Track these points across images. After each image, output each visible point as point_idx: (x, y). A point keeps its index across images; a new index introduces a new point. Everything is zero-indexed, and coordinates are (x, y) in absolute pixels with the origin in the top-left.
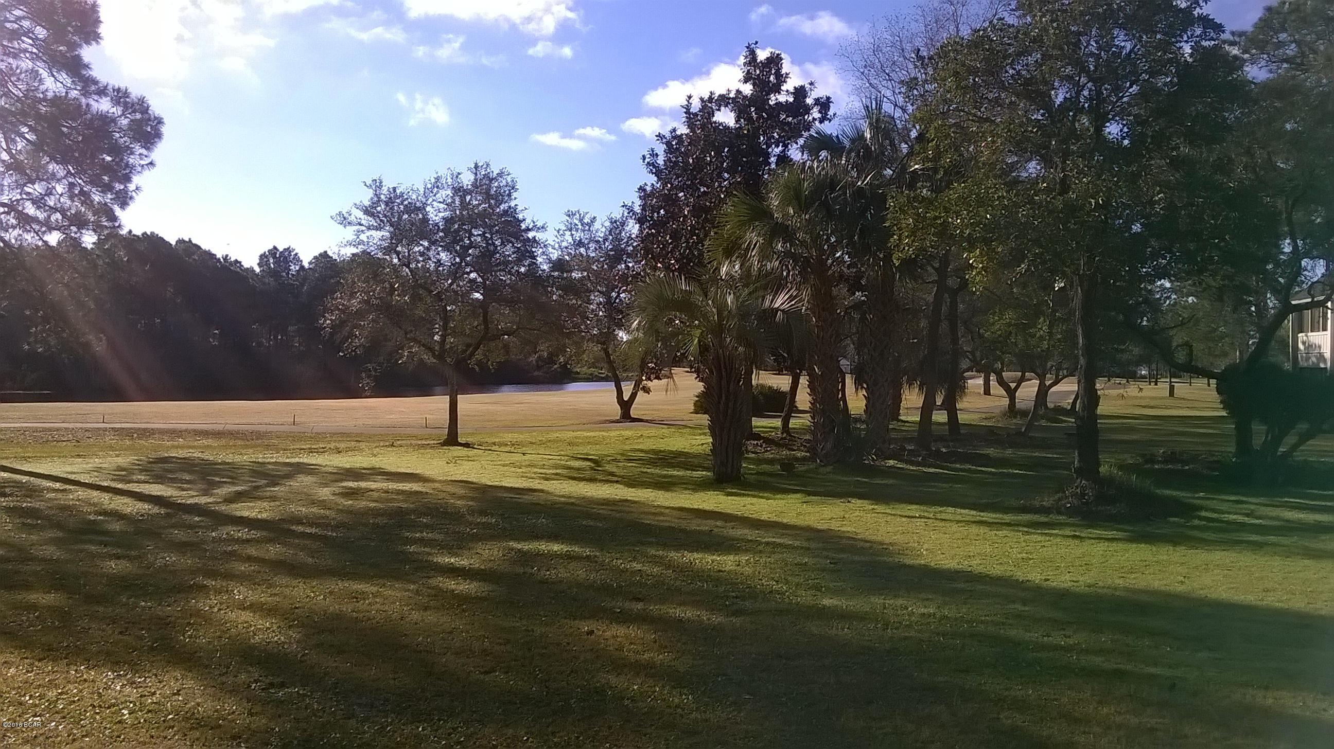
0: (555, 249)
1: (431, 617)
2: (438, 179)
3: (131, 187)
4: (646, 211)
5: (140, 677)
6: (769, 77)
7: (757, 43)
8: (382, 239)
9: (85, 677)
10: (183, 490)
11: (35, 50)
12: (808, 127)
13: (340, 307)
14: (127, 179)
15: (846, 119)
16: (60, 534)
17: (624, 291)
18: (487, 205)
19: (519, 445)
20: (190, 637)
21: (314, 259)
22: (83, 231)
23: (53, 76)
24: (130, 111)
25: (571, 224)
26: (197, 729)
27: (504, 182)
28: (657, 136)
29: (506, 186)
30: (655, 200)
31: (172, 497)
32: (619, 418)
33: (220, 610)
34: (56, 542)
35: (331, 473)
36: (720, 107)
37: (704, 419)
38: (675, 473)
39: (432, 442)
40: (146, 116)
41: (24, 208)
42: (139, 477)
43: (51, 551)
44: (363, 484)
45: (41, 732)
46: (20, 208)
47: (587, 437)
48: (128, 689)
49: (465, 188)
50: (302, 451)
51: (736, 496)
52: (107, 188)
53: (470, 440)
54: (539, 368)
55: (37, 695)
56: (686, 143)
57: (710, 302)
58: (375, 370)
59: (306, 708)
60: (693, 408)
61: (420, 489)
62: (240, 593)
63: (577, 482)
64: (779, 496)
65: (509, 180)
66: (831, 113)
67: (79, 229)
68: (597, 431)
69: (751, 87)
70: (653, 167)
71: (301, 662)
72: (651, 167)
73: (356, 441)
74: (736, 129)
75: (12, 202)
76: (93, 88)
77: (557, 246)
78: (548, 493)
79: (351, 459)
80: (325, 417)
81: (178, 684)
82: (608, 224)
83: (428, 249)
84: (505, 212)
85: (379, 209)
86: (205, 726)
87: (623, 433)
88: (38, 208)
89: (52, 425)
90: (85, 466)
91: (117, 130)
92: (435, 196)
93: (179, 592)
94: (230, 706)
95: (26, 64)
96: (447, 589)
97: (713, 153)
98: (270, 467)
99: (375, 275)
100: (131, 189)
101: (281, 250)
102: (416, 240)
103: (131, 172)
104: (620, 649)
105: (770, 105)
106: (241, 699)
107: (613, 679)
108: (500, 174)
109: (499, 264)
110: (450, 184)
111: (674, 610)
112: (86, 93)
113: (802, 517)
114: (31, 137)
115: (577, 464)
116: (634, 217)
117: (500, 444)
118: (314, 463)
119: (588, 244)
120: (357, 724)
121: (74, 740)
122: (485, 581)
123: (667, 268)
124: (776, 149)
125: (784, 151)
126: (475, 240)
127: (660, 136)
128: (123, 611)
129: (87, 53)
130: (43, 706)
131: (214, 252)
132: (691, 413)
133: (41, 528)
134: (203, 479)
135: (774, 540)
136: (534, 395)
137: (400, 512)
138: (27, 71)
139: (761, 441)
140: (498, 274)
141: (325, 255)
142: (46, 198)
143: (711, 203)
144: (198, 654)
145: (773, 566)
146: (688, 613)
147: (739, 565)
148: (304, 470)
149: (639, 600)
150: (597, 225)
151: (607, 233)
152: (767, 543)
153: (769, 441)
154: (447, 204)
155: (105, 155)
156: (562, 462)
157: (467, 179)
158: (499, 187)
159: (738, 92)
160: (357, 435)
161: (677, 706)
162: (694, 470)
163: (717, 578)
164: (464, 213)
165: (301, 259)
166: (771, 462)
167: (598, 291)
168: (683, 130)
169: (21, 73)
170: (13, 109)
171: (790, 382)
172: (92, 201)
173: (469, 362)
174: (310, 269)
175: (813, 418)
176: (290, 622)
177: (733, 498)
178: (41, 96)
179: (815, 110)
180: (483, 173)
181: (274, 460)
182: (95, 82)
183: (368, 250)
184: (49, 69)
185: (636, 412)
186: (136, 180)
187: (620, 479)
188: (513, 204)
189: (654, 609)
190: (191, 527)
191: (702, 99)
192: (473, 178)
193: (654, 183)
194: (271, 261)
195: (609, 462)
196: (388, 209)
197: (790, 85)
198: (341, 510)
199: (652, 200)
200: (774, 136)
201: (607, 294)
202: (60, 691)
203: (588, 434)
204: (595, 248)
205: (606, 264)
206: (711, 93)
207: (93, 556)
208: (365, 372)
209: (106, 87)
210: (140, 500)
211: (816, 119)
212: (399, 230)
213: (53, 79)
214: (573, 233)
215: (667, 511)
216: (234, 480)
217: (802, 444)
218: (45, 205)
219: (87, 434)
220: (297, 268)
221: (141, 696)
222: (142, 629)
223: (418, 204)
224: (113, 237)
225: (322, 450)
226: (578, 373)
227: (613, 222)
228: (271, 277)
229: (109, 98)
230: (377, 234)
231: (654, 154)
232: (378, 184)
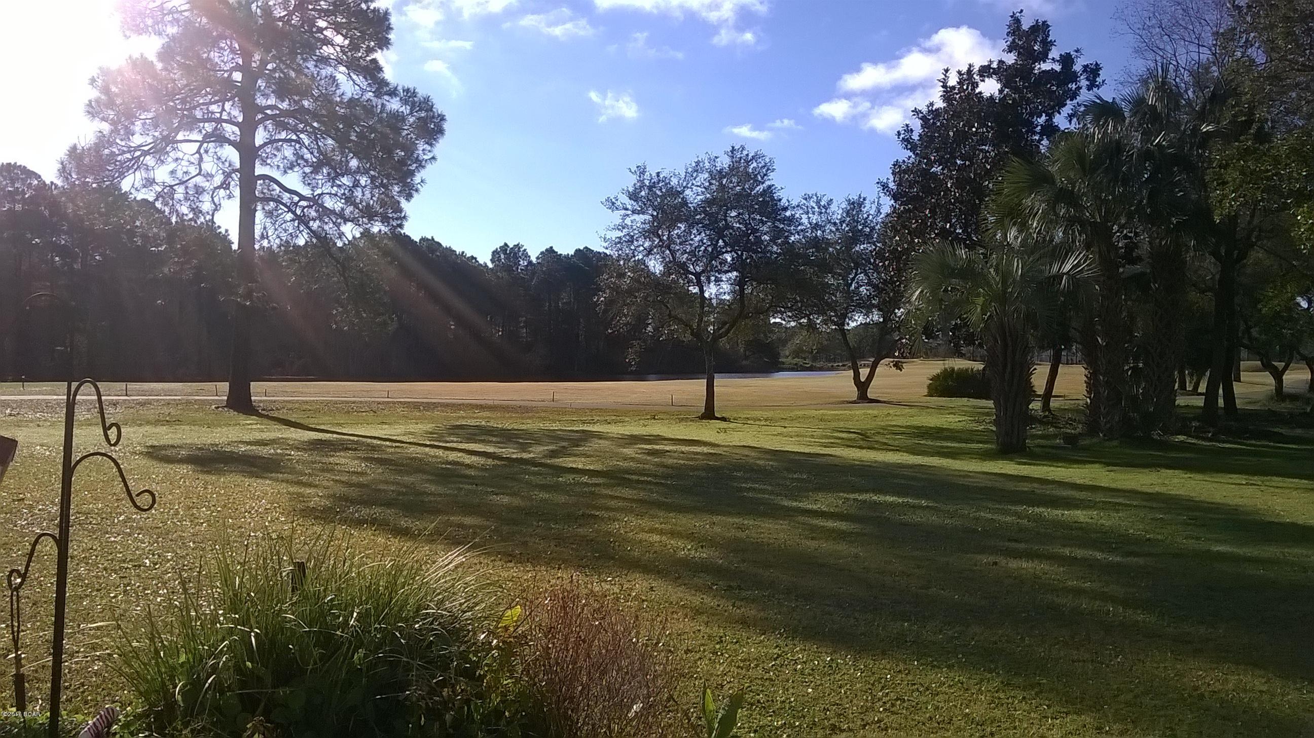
1: (825, 545)
2: (698, 163)
3: (417, 180)
4: (901, 188)
6: (1035, 45)
7: (1022, 11)
8: (645, 222)
10: (501, 448)
12: (1074, 95)
13: (612, 285)
14: (415, 173)
18: (744, 187)
19: (771, 420)
21: (541, 254)
22: (374, 222)
23: (352, 79)
24: (417, 109)
25: (808, 207)
27: (762, 162)
28: (913, 111)
29: (763, 167)
31: (495, 453)
32: (856, 399)
33: (627, 532)
35: (618, 438)
36: (982, 77)
38: (950, 445)
39: (691, 416)
40: (430, 114)
41: (324, 202)
42: (453, 438)
43: (434, 488)
44: (656, 447)
47: (833, 415)
49: (722, 170)
50: (576, 422)
53: (726, 415)
56: (942, 118)
57: (994, 270)
58: (640, 346)
60: (928, 391)
62: (632, 521)
65: (766, 160)
66: (1100, 79)
69: (1015, 56)
70: (907, 142)
71: (739, 572)
73: (616, 415)
74: (1001, 99)
75: (314, 196)
76: (385, 89)
78: (837, 457)
79: (625, 429)
82: (845, 206)
84: (763, 192)
85: (642, 193)
87: (862, 413)
88: (336, 201)
89: (346, 399)
90: (396, 430)
91: (406, 128)
92: (695, 179)
93: (577, 519)
97: (977, 125)
100: (416, 182)
101: (511, 246)
102: (675, 223)
103: (418, 166)
105: (1034, 74)
108: (756, 156)
109: (754, 244)
110: (708, 167)
112: (379, 94)
115: (844, 435)
116: (888, 193)
117: (755, 419)
118: (595, 430)
119: (825, 226)
124: (1039, 119)
125: (1048, 120)
126: (731, 221)
127: (916, 112)
129: (381, 57)
131: (454, 249)
132: (928, 396)
133: (409, 472)
134: (510, 441)
138: (326, 77)
141: (551, 250)
144: (641, 563)
145: (1129, 520)
148: (594, 436)
150: (833, 207)
151: (844, 215)
152: (1105, 502)
154: (705, 188)
156: (828, 434)
157: (724, 163)
158: (755, 169)
159: (1001, 62)
160: (614, 410)
162: (968, 443)
164: (721, 195)
165: (529, 254)
168: (940, 104)
169: (321, 79)
173: (722, 340)
174: (538, 263)
178: (338, 99)
179: (1082, 77)
180: (740, 156)
182: (387, 84)
184: (348, 73)
185: (873, 393)
186: (421, 173)
187: (899, 448)
188: (769, 184)
190: (537, 474)
191: (960, 72)
192: (730, 160)
193: (906, 159)
194: (503, 257)
195: (875, 435)
196: (651, 193)
197: (1054, 53)
198: (657, 465)
199: (906, 177)
203: (832, 412)
204: (832, 230)
205: (844, 246)
206: (970, 65)
207: (473, 492)
208: (631, 348)
209: (396, 88)
210: (471, 455)
211: (1083, 87)
212: (661, 213)
213: (350, 82)
214: (810, 215)
216: (538, 442)
219: (379, 406)
220: (526, 263)
223: (679, 188)
225: (593, 421)
226: (783, 363)
227: (851, 203)
228: (505, 271)
229: (398, 99)
230: (640, 218)
231: (909, 130)
232: (642, 171)
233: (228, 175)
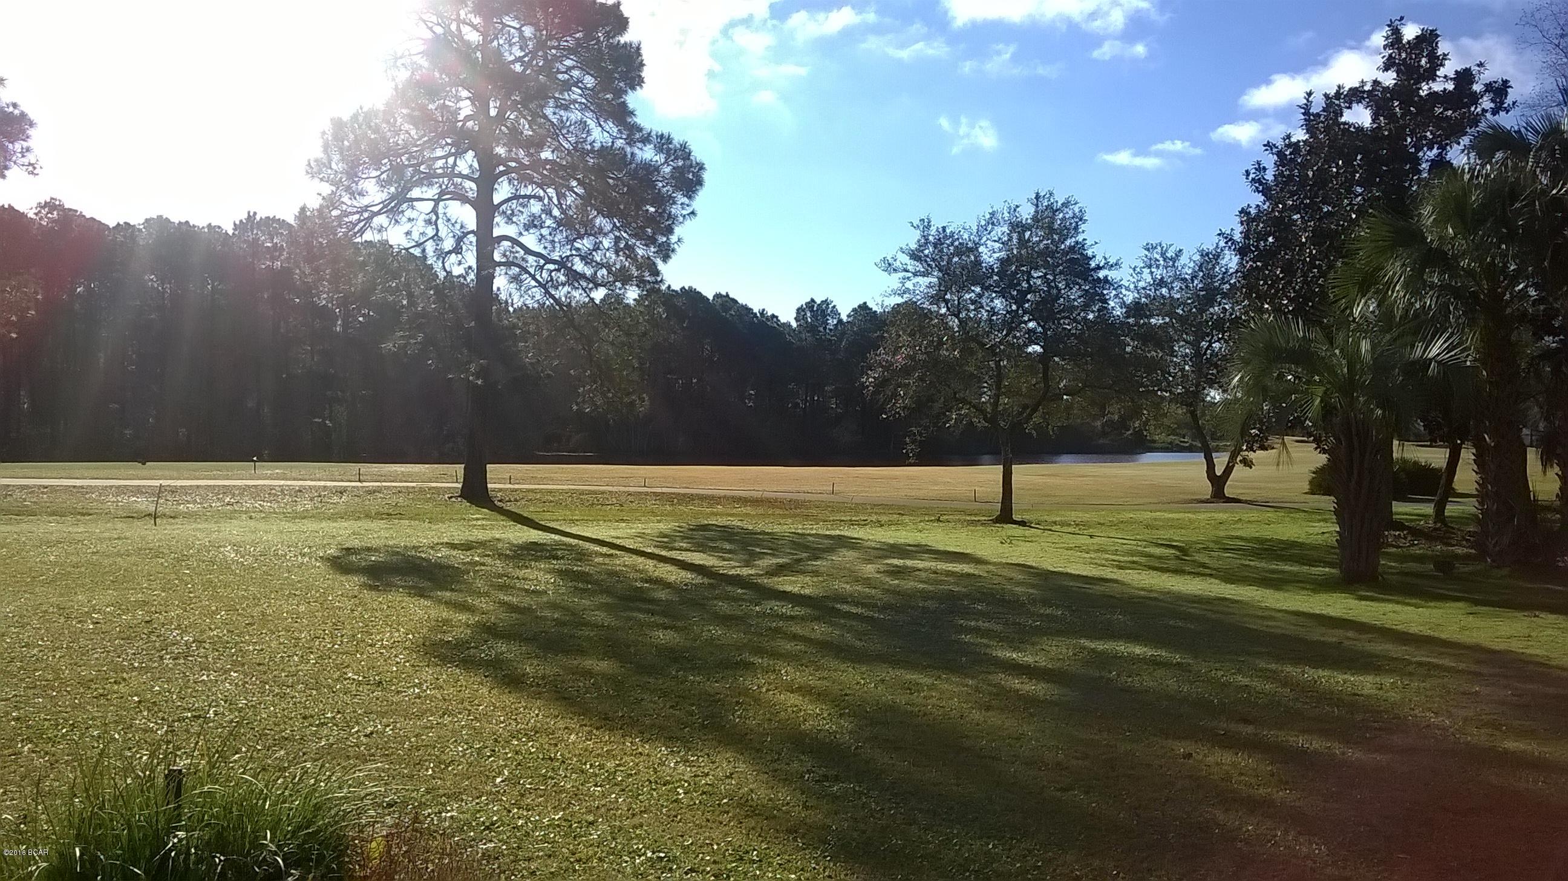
0: (1129, 290)
1: (995, 719)
2: (993, 214)
3: (674, 239)
4: (1249, 240)
5: (692, 756)
6: (1420, 61)
7: (1402, 18)
8: (930, 286)
9: (640, 750)
10: (724, 560)
11: (584, 100)
12: (1475, 121)
13: (884, 363)
14: (670, 231)
15: (1532, 107)
16: (609, 600)
17: (1219, 340)
18: (1049, 241)
19: (1084, 525)
20: (740, 717)
21: (853, 311)
22: (627, 287)
23: (600, 125)
24: (673, 157)
25: (1151, 259)
26: (751, 817)
27: (1070, 214)
28: (1265, 145)
29: (1073, 218)
30: (1261, 225)
31: (713, 567)
32: (1209, 497)
33: (768, 690)
34: (606, 608)
35: (874, 548)
36: (1351, 103)
37: (1328, 502)
38: (1287, 568)
39: (983, 518)
40: (688, 162)
41: (573, 265)
42: (681, 544)
43: (600, 617)
44: (909, 563)
45: (603, 802)
46: (569, 265)
47: (1169, 519)
48: (681, 767)
49: (1024, 222)
50: (842, 523)
51: (1372, 601)
52: (651, 241)
53: (1026, 517)
54: (1104, 434)
55: (597, 764)
56: (1303, 152)
57: (1337, 351)
58: (921, 434)
59: (863, 807)
60: (1308, 487)
61: (972, 571)
62: (788, 673)
63: (1159, 573)
64: (1432, 604)
65: (1077, 210)
66: (1509, 100)
67: (623, 285)
68: (1181, 512)
69: (1395, 75)
70: (1260, 184)
71: (855, 755)
72: (1257, 185)
73: (899, 514)
74: (1373, 130)
75: (562, 259)
76: (637, 136)
77: (1132, 286)
78: (1123, 584)
79: (893, 534)
80: (865, 487)
81: (730, 766)
82: (1197, 257)
83: (980, 296)
84: (1072, 249)
85: (926, 252)
86: (760, 814)
87: (1216, 515)
88: (586, 264)
89: (597, 488)
90: (629, 531)
91: (661, 179)
92: (989, 234)
93: (727, 668)
94: (784, 795)
95: (575, 115)
96: (1011, 688)
97: (1340, 162)
98: (811, 539)
99: (921, 328)
100: (673, 241)
101: (818, 302)
102: (967, 286)
103: (673, 223)
104: (1228, 778)
105: (1421, 96)
106: (794, 790)
107: (1221, 816)
108: (1066, 204)
109: (1063, 311)
110: (1006, 219)
111: (1295, 739)
112: (630, 142)
113: (1467, 632)
114: (580, 190)
115: (1158, 551)
116: (1233, 247)
117: (1063, 524)
118: (856, 536)
119: (1172, 283)
120: (919, 831)
121: (634, 815)
122: (1055, 682)
123: (1278, 310)
124: (1428, 153)
125: (1440, 154)
126: (1035, 283)
127: (1269, 146)
128: (673, 684)
129: (633, 99)
130: (603, 777)
131: (750, 307)
132: (1306, 493)
133: (593, 593)
134: (744, 549)
135: (1428, 660)
136: (1101, 466)
137: (951, 596)
138: (576, 123)
139: (1405, 532)
140: (1062, 321)
141: (864, 307)
142: (594, 253)
143: (1338, 225)
144: (748, 737)
145: (1429, 693)
146: (1315, 744)
147: (1381, 689)
148: (847, 544)
149: (1246, 721)
150: (1183, 260)
151: (1197, 268)
152: (1420, 664)
153: (1416, 533)
154: (1003, 243)
155: (648, 207)
156: (1139, 548)
157: (1026, 213)
158: (1064, 219)
159: (1376, 83)
160: (900, 507)
161: (1307, 857)
162: (1313, 566)
163: (1352, 703)
164: (1023, 252)
165: (839, 311)
166: (1420, 559)
167: (1184, 340)
168: (1300, 135)
169: (571, 125)
170: (564, 163)
171: (1447, 456)
172: (636, 256)
173: (1025, 426)
174: (848, 322)
175: (1481, 503)
176: (840, 709)
177: (1368, 603)
178: (589, 147)
179: (1485, 98)
180: (1046, 204)
181: (814, 532)
182: (640, 130)
183: (914, 300)
184: (597, 119)
185: (1231, 490)
186: (678, 231)
187: (1214, 572)
188: (1080, 238)
189: (1270, 734)
190: (736, 599)
191: (1326, 96)
192: (1034, 210)
193: (1260, 204)
194: (809, 314)
195: (1199, 551)
196: (936, 251)
197: (1449, 69)
198: (888, 590)
199: (1257, 225)
200: (1426, 136)
201: (1195, 344)
202: (617, 762)
203: (1170, 516)
204: (1181, 288)
205: (1195, 307)
206: (1339, 87)
207: (641, 625)
208: (909, 436)
209: (649, 134)
210: (683, 569)
211: (1487, 111)
212: (948, 274)
213: (600, 129)
214: (1153, 270)
215: (1279, 615)
216: (775, 552)
217: (1464, 539)
218: (592, 260)
219: (630, 498)
220: (835, 322)
221: (695, 776)
222: (693, 705)
223: (970, 245)
224: (655, 292)
225: (863, 523)
226: (1154, 441)
227: (1204, 254)
228: (808, 332)
229: (652, 146)
230: (924, 281)
231: (1260, 168)
232: (926, 224)
233: (459, 240)
